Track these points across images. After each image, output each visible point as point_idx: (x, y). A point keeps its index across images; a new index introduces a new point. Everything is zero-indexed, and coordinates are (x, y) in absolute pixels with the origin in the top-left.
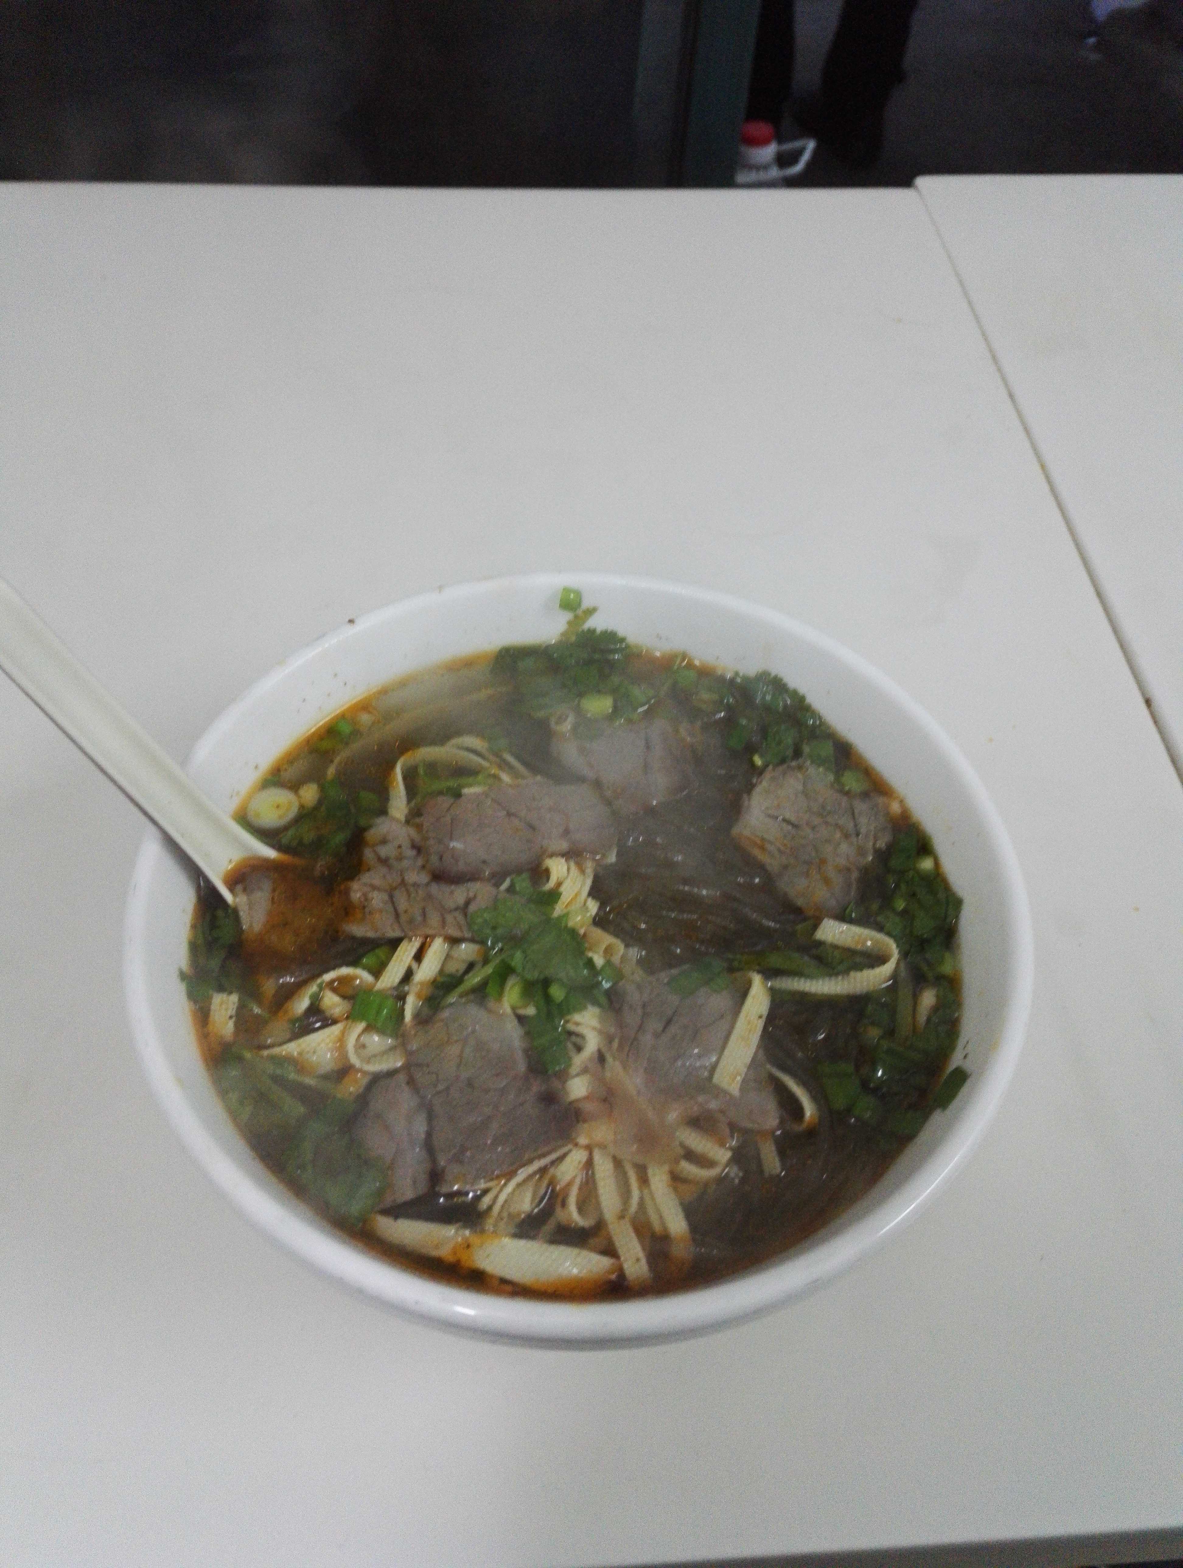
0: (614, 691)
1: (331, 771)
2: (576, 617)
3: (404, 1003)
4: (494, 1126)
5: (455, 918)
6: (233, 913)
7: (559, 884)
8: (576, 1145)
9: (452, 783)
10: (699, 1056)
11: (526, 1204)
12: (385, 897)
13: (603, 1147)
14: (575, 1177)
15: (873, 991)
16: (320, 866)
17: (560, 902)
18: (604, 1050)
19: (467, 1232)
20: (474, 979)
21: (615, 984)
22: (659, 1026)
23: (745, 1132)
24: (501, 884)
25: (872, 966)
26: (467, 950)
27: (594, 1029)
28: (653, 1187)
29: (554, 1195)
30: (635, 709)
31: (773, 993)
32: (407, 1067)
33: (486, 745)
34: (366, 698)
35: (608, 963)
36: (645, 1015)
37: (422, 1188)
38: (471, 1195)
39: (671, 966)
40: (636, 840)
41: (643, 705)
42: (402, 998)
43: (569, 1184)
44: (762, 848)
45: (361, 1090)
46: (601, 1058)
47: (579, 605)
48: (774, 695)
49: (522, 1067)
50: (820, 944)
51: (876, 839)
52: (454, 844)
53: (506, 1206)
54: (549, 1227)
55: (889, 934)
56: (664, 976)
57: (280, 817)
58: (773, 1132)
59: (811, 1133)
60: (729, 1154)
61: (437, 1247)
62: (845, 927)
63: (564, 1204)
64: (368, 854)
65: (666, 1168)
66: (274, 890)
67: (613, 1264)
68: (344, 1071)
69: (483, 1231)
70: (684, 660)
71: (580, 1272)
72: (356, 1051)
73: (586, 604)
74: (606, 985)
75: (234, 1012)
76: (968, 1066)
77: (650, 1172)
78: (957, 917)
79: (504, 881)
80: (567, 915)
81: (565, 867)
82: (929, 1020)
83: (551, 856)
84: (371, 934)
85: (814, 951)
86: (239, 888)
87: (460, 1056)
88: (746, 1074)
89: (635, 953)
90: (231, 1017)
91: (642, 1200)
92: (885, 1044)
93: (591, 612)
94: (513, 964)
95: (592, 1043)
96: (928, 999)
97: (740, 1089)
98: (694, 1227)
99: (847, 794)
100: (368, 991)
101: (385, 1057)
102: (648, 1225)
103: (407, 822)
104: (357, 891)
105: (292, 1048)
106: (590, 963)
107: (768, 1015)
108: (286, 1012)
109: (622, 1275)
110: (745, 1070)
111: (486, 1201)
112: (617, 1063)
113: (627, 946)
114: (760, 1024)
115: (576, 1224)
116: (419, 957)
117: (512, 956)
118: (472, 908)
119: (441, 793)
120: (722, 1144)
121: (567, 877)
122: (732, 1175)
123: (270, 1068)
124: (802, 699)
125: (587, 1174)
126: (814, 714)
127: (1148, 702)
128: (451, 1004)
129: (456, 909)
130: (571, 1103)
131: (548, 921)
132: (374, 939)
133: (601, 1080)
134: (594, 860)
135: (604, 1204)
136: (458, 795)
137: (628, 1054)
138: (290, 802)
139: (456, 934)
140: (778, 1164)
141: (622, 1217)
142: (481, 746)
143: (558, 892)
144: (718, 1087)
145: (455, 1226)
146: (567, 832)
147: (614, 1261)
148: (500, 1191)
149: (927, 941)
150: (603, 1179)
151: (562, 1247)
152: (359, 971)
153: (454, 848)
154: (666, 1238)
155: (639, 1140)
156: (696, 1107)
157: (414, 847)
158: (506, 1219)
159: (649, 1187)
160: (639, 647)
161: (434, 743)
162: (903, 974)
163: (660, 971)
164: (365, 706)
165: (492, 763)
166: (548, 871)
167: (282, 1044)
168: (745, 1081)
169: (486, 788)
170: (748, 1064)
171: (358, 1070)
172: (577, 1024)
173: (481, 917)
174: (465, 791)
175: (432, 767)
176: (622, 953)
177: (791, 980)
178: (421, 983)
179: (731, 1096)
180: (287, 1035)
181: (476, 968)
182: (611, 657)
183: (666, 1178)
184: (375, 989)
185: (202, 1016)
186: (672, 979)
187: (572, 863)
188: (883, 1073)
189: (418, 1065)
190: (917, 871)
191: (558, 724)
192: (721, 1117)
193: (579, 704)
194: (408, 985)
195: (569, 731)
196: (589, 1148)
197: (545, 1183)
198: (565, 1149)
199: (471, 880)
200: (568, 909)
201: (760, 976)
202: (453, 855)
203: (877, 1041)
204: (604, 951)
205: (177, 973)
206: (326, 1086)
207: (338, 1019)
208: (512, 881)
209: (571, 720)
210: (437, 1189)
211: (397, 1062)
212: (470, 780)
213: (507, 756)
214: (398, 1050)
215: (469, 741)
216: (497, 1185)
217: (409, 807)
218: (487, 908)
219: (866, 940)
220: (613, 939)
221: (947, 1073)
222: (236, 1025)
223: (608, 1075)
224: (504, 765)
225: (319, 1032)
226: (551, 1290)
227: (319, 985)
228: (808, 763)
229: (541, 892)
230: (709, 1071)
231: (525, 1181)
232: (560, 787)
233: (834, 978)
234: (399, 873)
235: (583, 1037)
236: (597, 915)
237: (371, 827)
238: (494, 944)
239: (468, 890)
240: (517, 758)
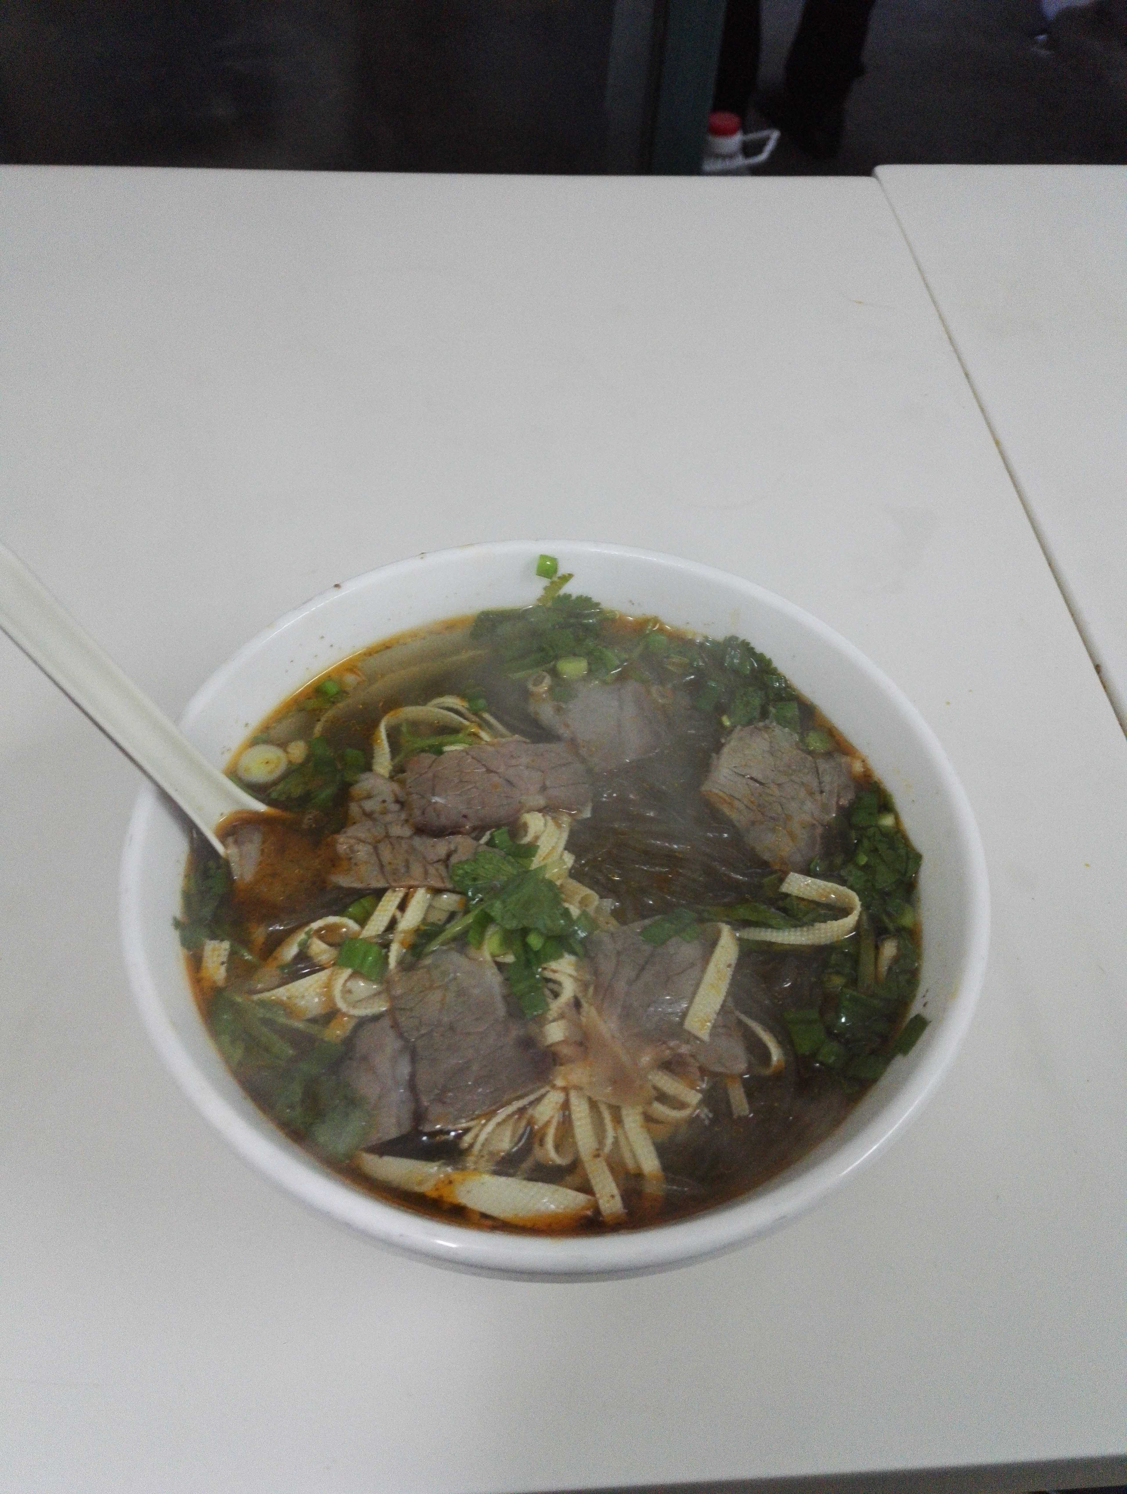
0: (589, 654)
1: (318, 728)
2: (552, 583)
3: (389, 951)
4: (475, 1067)
5: (437, 870)
6: (225, 864)
7: (537, 838)
8: (554, 1087)
9: (434, 741)
10: (671, 1003)
11: (505, 1143)
12: (370, 849)
13: (579, 1088)
14: (552, 1117)
15: (837, 942)
16: (308, 819)
17: (537, 856)
18: (580, 995)
19: (449, 1169)
20: (455, 928)
21: (589, 935)
22: (633, 974)
23: (714, 1075)
24: (481, 838)
25: (836, 918)
26: (448, 901)
27: (570, 976)
28: (627, 1126)
29: (532, 1134)
30: (609, 672)
31: (741, 942)
32: (391, 1012)
33: (466, 704)
34: (351, 660)
35: (584, 914)
36: (619, 963)
37: (407, 1126)
38: (453, 1134)
39: (644, 917)
40: (610, 796)
41: (618, 667)
42: (386, 946)
43: (548, 1124)
44: (731, 805)
45: (348, 1033)
46: (577, 1004)
47: (556, 571)
48: (742, 659)
49: (501, 1010)
50: (787, 895)
51: (839, 797)
52: (435, 799)
53: (487, 1145)
54: (527, 1165)
55: (851, 888)
56: (637, 927)
57: (270, 772)
58: (741, 1075)
59: (778, 1077)
60: (699, 1096)
61: (420, 1183)
62: (809, 880)
63: (542, 1142)
64: (354, 809)
65: (640, 1109)
66: (264, 842)
67: (589, 1200)
68: (331, 1015)
69: (464, 1169)
70: (654, 626)
71: (558, 1207)
72: (343, 996)
73: (562, 570)
74: (582, 934)
75: (225, 959)
76: (927, 1013)
77: (624, 1112)
78: (917, 873)
79: (484, 835)
80: (543, 868)
81: (542, 824)
82: (890, 969)
83: (528, 812)
84: (356, 885)
85: (780, 903)
86: (230, 840)
87: (443, 1001)
88: (716, 1020)
89: (609, 904)
90: (223, 963)
91: (616, 1140)
92: (849, 992)
93: (567, 578)
94: (493, 914)
95: (569, 990)
96: (890, 949)
97: (711, 1035)
98: (666, 1167)
99: (811, 753)
100: (353, 938)
101: (371, 1002)
102: (623, 1165)
103: (392, 778)
104: (343, 843)
105: (282, 993)
106: (566, 913)
107: (739, 963)
108: (276, 959)
109: (597, 1211)
110: (715, 1016)
111: (468, 1139)
112: (593, 1008)
113: (601, 897)
114: (729, 972)
115: (553, 1161)
116: (402, 907)
117: (492, 906)
118: (454, 860)
119: (423, 751)
120: (693, 1088)
121: (544, 831)
122: (703, 1116)
123: (261, 1013)
124: (769, 662)
125: (564, 1116)
126: (780, 677)
127: (1098, 668)
128: (434, 952)
129: (438, 861)
130: (548, 1046)
131: (525, 874)
132: (360, 889)
133: (578, 1025)
134: (570, 815)
135: (580, 1143)
136: (440, 753)
137: (603, 1000)
138: (279, 758)
139: (439, 885)
140: (746, 1106)
141: (597, 1156)
142: (463, 706)
143: (535, 845)
144: (689, 1033)
145: (437, 1163)
146: (544, 788)
147: (589, 1197)
148: (481, 1130)
149: (888, 894)
150: (579, 1119)
151: (540, 1184)
152: (345, 920)
153: (436, 803)
154: (639, 1176)
155: (614, 1082)
156: (668, 1052)
157: (397, 801)
158: (486, 1157)
159: (623, 1127)
160: (612, 612)
161: (416, 703)
162: (865, 925)
163: (633, 921)
164: (350, 667)
165: (472, 722)
166: (525, 827)
167: (272, 989)
168: (714, 1027)
169: (467, 746)
170: (717, 1011)
171: (344, 1015)
172: (554, 971)
173: (462, 869)
174: (447, 748)
175: (415, 725)
176: (596, 903)
177: (758, 930)
178: (404, 932)
179: (702, 1041)
180: (276, 981)
181: (459, 916)
182: (586, 621)
183: (639, 1118)
184: (361, 937)
185: (196, 962)
186: (645, 929)
187: (549, 818)
188: (846, 1020)
189: (401, 1009)
190: (879, 827)
191: (535, 685)
192: (692, 1061)
193: (555, 666)
194: (392, 933)
195: (546, 692)
196: (565, 1090)
197: (523, 1123)
198: (543, 1091)
199: (453, 833)
200: (545, 861)
201: (729, 926)
202: (435, 810)
203: (841, 989)
204: (580, 902)
205: (171, 921)
206: (314, 1029)
207: (326, 966)
208: (491, 834)
209: (547, 681)
210: (421, 1128)
211: (382, 1007)
212: (452, 738)
213: (487, 716)
214: (383, 996)
215: (451, 701)
216: (477, 1125)
217: (393, 764)
218: (467, 860)
219: (830, 893)
220: (588, 891)
221: (908, 1020)
222: (228, 970)
223: (584, 1020)
224: (484, 724)
225: (308, 978)
226: (529, 1225)
227: (307, 933)
228: (774, 724)
229: (519, 845)
230: (680, 1017)
231: (504, 1121)
232: (537, 745)
233: (799, 929)
234: (383, 827)
235: (559, 984)
236: (573, 867)
237: (357, 782)
238: (474, 894)
239: (450, 843)
240: (496, 717)
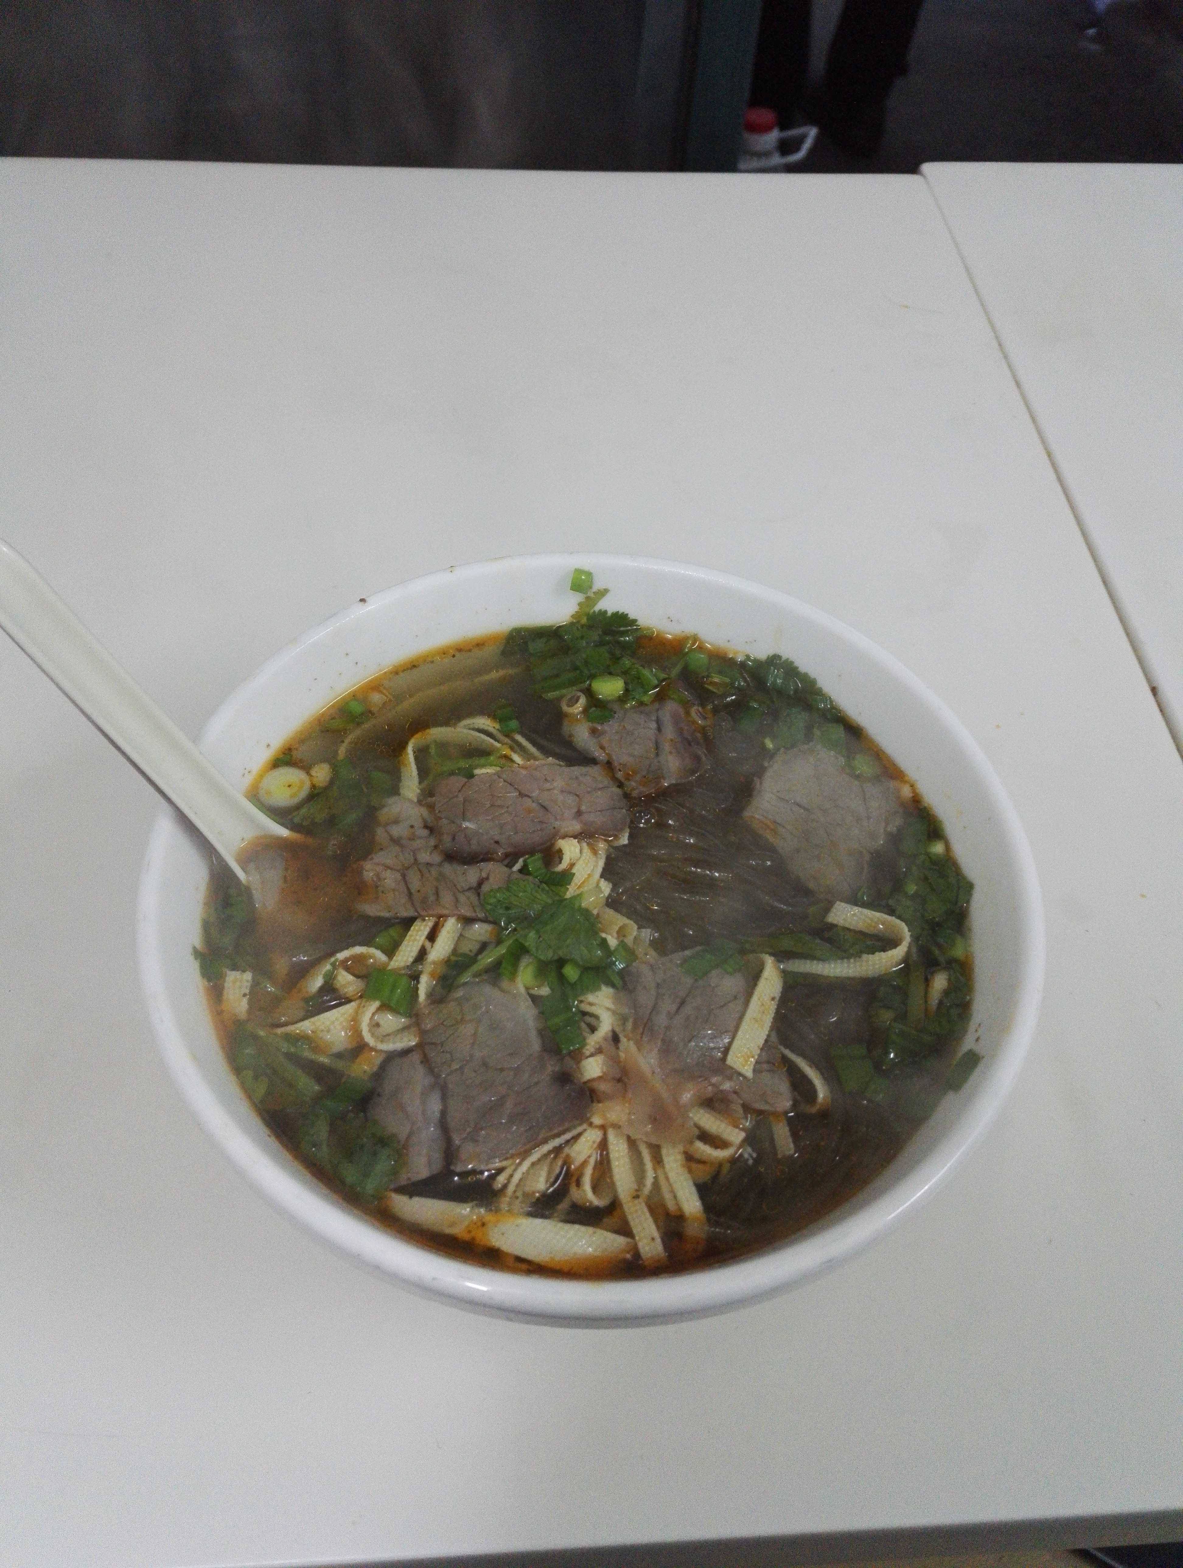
0: (625, 673)
1: (342, 751)
2: (588, 598)
3: (418, 982)
4: (509, 1105)
5: (468, 898)
6: (246, 891)
7: (572, 865)
8: (591, 1124)
9: (463, 764)
10: (713, 1037)
11: (540, 1184)
12: (398, 876)
13: (616, 1126)
14: (589, 1157)
15: (885, 974)
16: (333, 844)
17: (573, 884)
18: (617, 1030)
19: (482, 1210)
20: (488, 959)
21: (627, 966)
22: (674, 1007)
23: (760, 1112)
24: (514, 865)
25: (884, 950)
26: (480, 931)
27: (608, 1009)
28: (667, 1166)
29: (568, 1174)
30: (646, 692)
31: (785, 974)
32: (420, 1046)
33: (497, 726)
34: (376, 678)
35: (622, 944)
36: (659, 996)
37: (437, 1166)
38: (486, 1174)
39: (684, 948)
40: (648, 822)
41: (656, 687)
42: (415, 977)
43: (585, 1163)
44: (774, 832)
45: (375, 1069)
46: (615, 1038)
47: (591, 587)
48: (784, 679)
49: (536, 1046)
50: (833, 926)
51: (887, 824)
52: (465, 824)
53: (522, 1184)
54: (564, 1206)
55: (899, 917)
56: (678, 957)
57: (292, 796)
58: (786, 1113)
59: (824, 1115)
60: (743, 1135)
61: (452, 1224)
62: (856, 910)
63: (578, 1184)
64: (380, 834)
65: (681, 1148)
66: (286, 869)
67: (628, 1243)
68: (359, 1048)
69: (497, 1211)
70: (694, 644)
71: (595, 1250)
72: (370, 1031)
73: (598, 585)
74: (620, 966)
75: (247, 991)
76: (978, 1048)
77: (664, 1152)
78: (968, 902)
79: (516, 862)
80: (579, 896)
81: (578, 850)
82: (941, 1003)
83: (564, 837)
84: (385, 914)
85: (827, 935)
86: (252, 866)
87: (475, 1035)
88: (759, 1055)
89: (647, 934)
90: (245, 995)
91: (656, 1178)
92: (898, 1027)
93: (603, 593)
94: (527, 944)
95: (607, 1023)
96: (940, 982)
97: (754, 1071)
98: (708, 1207)
99: (858, 777)
100: (382, 970)
101: (399, 1036)
102: (664, 1206)
103: (420, 802)
104: (369, 870)
105: (306, 1026)
106: (604, 943)
107: (781, 998)
108: (299, 991)
109: (637, 1255)
110: (759, 1052)
111: (501, 1179)
112: (631, 1043)
113: (640, 927)
114: (772, 1007)
115: (591, 1203)
116: (432, 937)
117: (526, 936)
118: (485, 888)
119: (452, 773)
120: (736, 1126)
121: (580, 858)
122: (746, 1156)
123: (285, 1047)
124: (813, 682)
125: (601, 1155)
126: (826, 698)
127: (1154, 690)
128: (465, 984)
129: (470, 889)
130: (585, 1083)
131: (561, 902)
132: (387, 919)
133: (615, 1060)
134: (606, 841)
135: (619, 1184)
136: (471, 776)
137: (642, 1034)
138: (302, 782)
139: (469, 914)
140: (792, 1146)
141: (637, 1197)
142: (494, 727)
143: (571, 873)
144: (732, 1068)
145: (470, 1204)
146: (579, 813)
147: (629, 1240)
148: (515, 1170)
149: (939, 925)
150: (618, 1159)
151: (577, 1227)
152: (372, 951)
153: (467, 828)
154: (680, 1218)
155: (654, 1120)
156: (710, 1088)
157: (426, 827)
158: (520, 1199)
159: (663, 1167)
160: (648, 629)
161: (446, 723)
162: (915, 956)
163: (673, 952)
164: (375, 686)
165: (503, 744)
166: (560, 852)
167: (296, 1022)
168: (757, 1062)
169: (498, 769)
170: (761, 1046)
171: (372, 1049)
172: (591, 1004)
173: (495, 897)
174: (477, 772)
175: (443, 746)
176: (635, 934)
177: (803, 961)
178: (434, 963)
179: (745, 1077)
180: (302, 1014)
181: (489, 948)
182: (622, 639)
183: (680, 1157)
184: (389, 968)
185: (216, 992)
186: (685, 961)
187: (585, 845)
188: (895, 1055)
189: (432, 1044)
190: (928, 854)
191: (569, 706)
192: (735, 1096)
193: (590, 685)
194: (422, 964)
195: (581, 713)
196: (603, 1128)
197: (560, 1163)
198: (579, 1129)
199: (483, 860)
200: (581, 889)
201: (773, 958)
202: (465, 836)
203: (890, 1024)
204: (618, 932)
205: (191, 950)
206: (340, 1065)
207: (353, 998)
208: (525, 861)
209: (583, 701)
210: (452, 1168)
211: (409, 1040)
212: (483, 761)
213: (519, 738)
214: (413, 1029)
215: (483, 722)
216: (512, 1164)
217: (420, 787)
218: (499, 888)
219: (877, 924)
220: (625, 921)
221: (960, 1054)
222: (250, 1002)
223: (622, 1055)
224: (518, 747)
225: (334, 1011)
226: (566, 1269)
227: (333, 965)
228: (819, 747)
229: (554, 873)
230: (722, 1052)
231: (539, 1160)
232: (572, 768)
233: (845, 960)
234: (412, 854)
235: (597, 1017)
236: (610, 896)
237: (384, 806)
238: (508, 924)
239: (481, 870)
240: (529, 739)
